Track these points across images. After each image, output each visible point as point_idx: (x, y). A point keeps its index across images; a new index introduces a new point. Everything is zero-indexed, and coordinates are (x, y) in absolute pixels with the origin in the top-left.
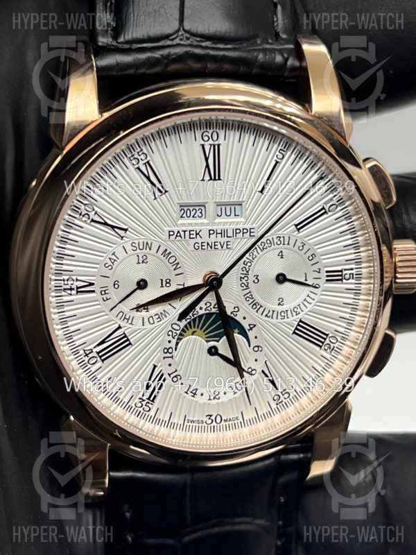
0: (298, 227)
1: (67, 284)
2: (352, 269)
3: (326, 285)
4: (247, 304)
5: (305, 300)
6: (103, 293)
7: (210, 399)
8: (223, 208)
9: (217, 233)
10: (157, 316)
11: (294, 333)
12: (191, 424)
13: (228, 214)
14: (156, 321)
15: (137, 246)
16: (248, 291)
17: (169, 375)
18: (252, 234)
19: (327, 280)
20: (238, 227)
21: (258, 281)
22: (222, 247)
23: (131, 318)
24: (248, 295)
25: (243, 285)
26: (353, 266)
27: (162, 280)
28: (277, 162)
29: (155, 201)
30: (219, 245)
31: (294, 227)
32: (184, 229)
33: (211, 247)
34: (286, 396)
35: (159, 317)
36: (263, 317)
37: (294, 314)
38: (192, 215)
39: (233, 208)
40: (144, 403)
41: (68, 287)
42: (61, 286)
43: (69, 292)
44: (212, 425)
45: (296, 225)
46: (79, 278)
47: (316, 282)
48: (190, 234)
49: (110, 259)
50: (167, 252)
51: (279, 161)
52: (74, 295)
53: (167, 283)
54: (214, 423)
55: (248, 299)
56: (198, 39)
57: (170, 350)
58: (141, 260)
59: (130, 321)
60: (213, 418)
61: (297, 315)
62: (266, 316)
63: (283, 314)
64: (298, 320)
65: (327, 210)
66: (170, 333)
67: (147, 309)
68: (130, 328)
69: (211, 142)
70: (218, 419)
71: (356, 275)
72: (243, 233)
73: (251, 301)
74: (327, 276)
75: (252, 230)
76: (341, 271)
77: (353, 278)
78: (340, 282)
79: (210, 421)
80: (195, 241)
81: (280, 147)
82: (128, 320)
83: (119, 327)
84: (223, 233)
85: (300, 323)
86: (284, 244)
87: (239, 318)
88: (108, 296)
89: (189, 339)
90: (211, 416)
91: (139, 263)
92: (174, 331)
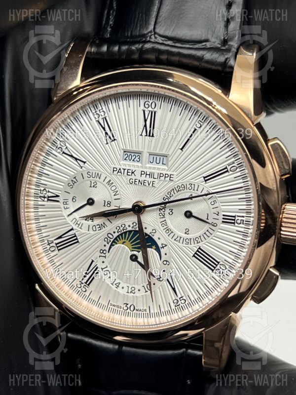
0: (206, 179)
1: (42, 193)
2: (243, 217)
3: (222, 225)
4: (162, 228)
5: (205, 233)
6: (65, 203)
7: (128, 292)
8: (155, 157)
9: (146, 174)
10: (99, 226)
11: (194, 256)
12: (113, 307)
13: (158, 162)
14: (97, 229)
15: (91, 174)
16: (164, 219)
17: (102, 269)
18: (171, 179)
19: (223, 222)
20: (162, 172)
21: (172, 213)
22: (149, 185)
23: (81, 224)
24: (164, 223)
25: (161, 214)
26: (244, 215)
27: (105, 201)
28: (195, 130)
29: (107, 145)
30: (147, 183)
31: (203, 178)
32: (124, 168)
33: (141, 184)
34: (183, 301)
35: (100, 227)
36: (173, 240)
37: (196, 242)
38: (132, 159)
39: (162, 158)
40: (83, 285)
41: (42, 195)
42: (38, 194)
43: (43, 199)
44: (127, 311)
45: (204, 178)
46: (50, 190)
47: (215, 221)
48: (128, 172)
49: (72, 181)
50: (111, 182)
51: (197, 128)
52: (46, 201)
53: (108, 204)
54: (129, 310)
55: (163, 225)
56: (163, 39)
57: (105, 252)
58: (92, 185)
59: (80, 226)
60: (129, 306)
61: (197, 243)
62: (175, 240)
63: (187, 240)
64: (198, 247)
65: (229, 170)
66: (106, 240)
67: (93, 220)
68: (79, 231)
69: (150, 109)
70: (132, 308)
71: (246, 221)
72: (165, 177)
73: (165, 227)
74: (223, 219)
75: (171, 176)
76: (235, 217)
77: (243, 224)
78: (233, 225)
79: (126, 308)
80: (130, 177)
81: (199, 119)
82: (79, 225)
83: (72, 229)
84: (151, 175)
85: (199, 250)
86: (194, 190)
87: (155, 238)
88: (68, 206)
89: (119, 246)
90: (127, 304)
91: (91, 187)
92: (109, 239)
